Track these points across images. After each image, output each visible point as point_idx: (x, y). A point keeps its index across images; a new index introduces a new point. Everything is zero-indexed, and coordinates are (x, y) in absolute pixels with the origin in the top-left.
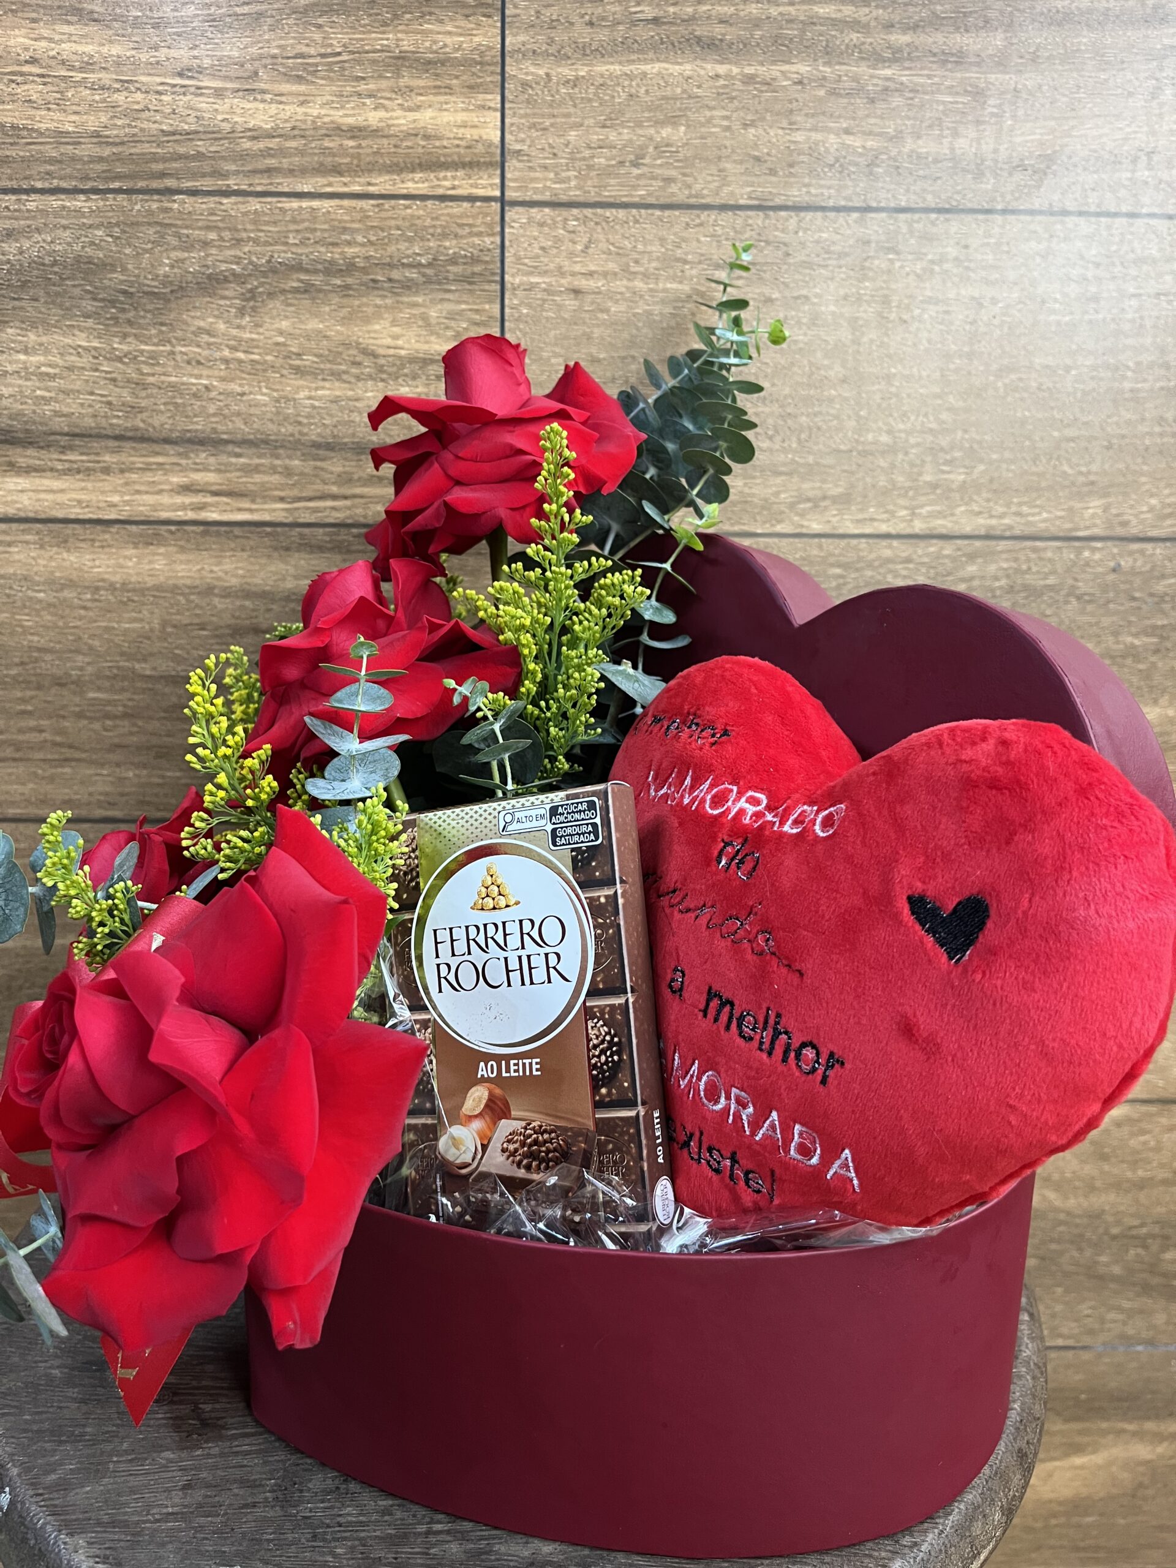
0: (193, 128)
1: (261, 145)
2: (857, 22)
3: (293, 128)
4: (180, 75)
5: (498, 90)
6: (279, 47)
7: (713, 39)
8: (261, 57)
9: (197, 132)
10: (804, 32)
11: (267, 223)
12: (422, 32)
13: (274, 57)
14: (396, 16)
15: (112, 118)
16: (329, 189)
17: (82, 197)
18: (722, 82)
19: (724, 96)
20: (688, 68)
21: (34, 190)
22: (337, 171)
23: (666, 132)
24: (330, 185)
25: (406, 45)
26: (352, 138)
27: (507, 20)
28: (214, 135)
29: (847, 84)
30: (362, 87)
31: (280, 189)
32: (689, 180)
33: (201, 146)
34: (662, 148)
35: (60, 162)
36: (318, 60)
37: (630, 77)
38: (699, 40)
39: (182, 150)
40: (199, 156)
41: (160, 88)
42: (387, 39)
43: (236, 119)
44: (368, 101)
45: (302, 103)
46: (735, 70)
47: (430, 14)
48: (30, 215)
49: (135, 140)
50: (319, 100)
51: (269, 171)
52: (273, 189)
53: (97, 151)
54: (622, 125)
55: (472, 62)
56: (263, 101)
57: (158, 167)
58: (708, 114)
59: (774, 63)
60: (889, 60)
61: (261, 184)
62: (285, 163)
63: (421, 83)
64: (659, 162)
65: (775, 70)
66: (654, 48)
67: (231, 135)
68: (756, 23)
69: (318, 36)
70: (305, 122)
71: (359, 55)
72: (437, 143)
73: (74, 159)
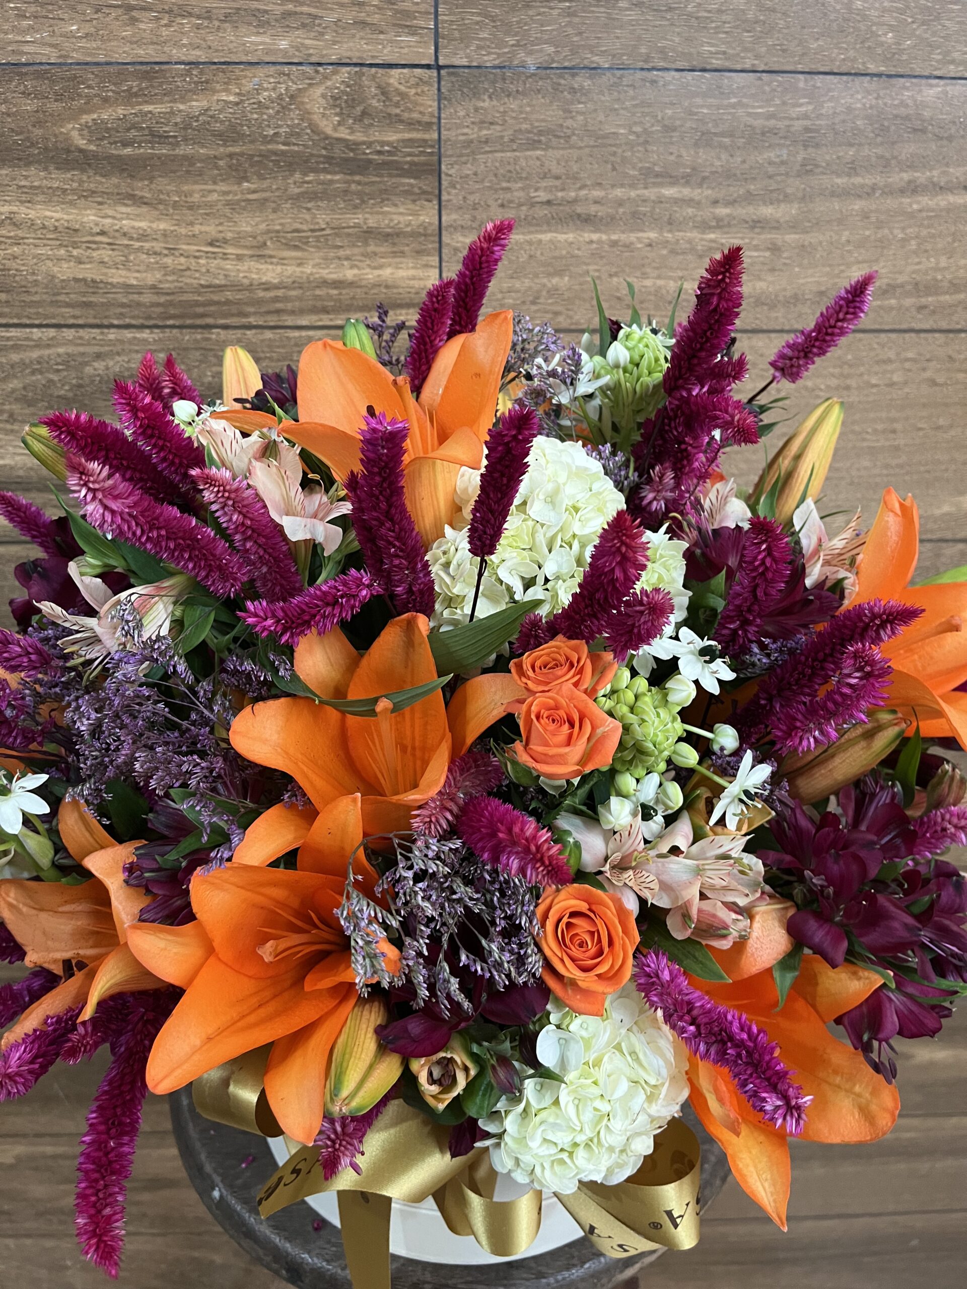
0: (223, 282)
1: (272, 294)
2: (691, 200)
3: (294, 282)
4: (211, 244)
5: (437, 254)
6: (281, 224)
7: (589, 215)
8: (268, 232)
9: (225, 286)
10: (654, 208)
11: (278, 347)
12: (382, 213)
13: (278, 232)
14: (363, 202)
15: (165, 275)
16: (320, 323)
17: (148, 331)
18: (594, 246)
19: (596, 255)
20: (570, 237)
21: (112, 326)
22: (325, 311)
23: (555, 280)
24: (321, 320)
25: (371, 223)
26: (335, 288)
27: (443, 203)
28: (236, 287)
29: (684, 245)
30: (341, 253)
31: (287, 324)
32: (571, 313)
33: (229, 295)
34: (553, 292)
35: (130, 306)
36: (309, 234)
37: (530, 243)
38: (579, 215)
39: (215, 298)
40: (228, 302)
41: (197, 254)
42: (357, 218)
43: (254, 276)
44: (345, 263)
45: (299, 265)
46: (604, 237)
47: (388, 199)
48: (111, 343)
49: (182, 291)
50: (311, 263)
51: (278, 312)
52: (280, 323)
53: (156, 299)
54: (525, 276)
55: (419, 234)
56: (272, 263)
57: (200, 310)
58: (585, 267)
59: (632, 231)
60: (714, 227)
61: (272, 320)
62: (289, 306)
63: (382, 249)
64: (550, 301)
65: (633, 237)
66: (548, 224)
67: (250, 288)
68: (620, 203)
69: (308, 217)
70: (301, 278)
71: (338, 231)
72: (395, 291)
73: (139, 304)
